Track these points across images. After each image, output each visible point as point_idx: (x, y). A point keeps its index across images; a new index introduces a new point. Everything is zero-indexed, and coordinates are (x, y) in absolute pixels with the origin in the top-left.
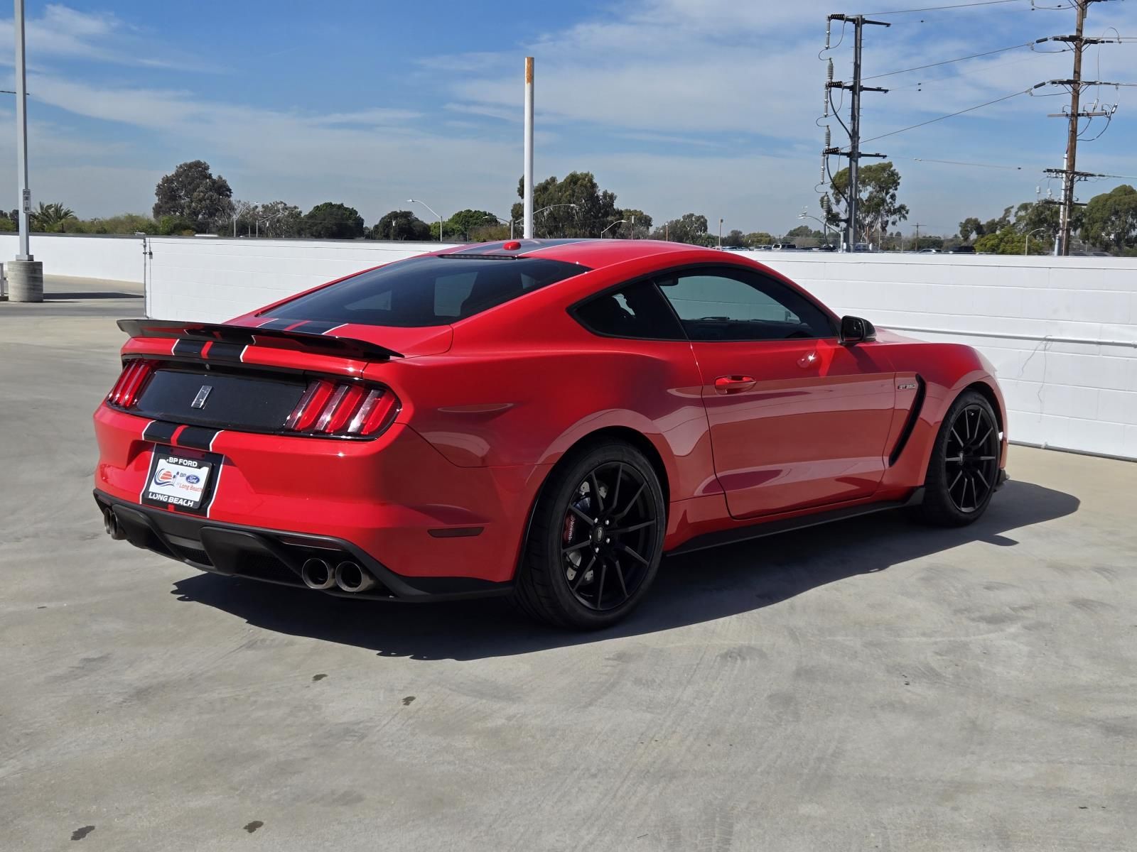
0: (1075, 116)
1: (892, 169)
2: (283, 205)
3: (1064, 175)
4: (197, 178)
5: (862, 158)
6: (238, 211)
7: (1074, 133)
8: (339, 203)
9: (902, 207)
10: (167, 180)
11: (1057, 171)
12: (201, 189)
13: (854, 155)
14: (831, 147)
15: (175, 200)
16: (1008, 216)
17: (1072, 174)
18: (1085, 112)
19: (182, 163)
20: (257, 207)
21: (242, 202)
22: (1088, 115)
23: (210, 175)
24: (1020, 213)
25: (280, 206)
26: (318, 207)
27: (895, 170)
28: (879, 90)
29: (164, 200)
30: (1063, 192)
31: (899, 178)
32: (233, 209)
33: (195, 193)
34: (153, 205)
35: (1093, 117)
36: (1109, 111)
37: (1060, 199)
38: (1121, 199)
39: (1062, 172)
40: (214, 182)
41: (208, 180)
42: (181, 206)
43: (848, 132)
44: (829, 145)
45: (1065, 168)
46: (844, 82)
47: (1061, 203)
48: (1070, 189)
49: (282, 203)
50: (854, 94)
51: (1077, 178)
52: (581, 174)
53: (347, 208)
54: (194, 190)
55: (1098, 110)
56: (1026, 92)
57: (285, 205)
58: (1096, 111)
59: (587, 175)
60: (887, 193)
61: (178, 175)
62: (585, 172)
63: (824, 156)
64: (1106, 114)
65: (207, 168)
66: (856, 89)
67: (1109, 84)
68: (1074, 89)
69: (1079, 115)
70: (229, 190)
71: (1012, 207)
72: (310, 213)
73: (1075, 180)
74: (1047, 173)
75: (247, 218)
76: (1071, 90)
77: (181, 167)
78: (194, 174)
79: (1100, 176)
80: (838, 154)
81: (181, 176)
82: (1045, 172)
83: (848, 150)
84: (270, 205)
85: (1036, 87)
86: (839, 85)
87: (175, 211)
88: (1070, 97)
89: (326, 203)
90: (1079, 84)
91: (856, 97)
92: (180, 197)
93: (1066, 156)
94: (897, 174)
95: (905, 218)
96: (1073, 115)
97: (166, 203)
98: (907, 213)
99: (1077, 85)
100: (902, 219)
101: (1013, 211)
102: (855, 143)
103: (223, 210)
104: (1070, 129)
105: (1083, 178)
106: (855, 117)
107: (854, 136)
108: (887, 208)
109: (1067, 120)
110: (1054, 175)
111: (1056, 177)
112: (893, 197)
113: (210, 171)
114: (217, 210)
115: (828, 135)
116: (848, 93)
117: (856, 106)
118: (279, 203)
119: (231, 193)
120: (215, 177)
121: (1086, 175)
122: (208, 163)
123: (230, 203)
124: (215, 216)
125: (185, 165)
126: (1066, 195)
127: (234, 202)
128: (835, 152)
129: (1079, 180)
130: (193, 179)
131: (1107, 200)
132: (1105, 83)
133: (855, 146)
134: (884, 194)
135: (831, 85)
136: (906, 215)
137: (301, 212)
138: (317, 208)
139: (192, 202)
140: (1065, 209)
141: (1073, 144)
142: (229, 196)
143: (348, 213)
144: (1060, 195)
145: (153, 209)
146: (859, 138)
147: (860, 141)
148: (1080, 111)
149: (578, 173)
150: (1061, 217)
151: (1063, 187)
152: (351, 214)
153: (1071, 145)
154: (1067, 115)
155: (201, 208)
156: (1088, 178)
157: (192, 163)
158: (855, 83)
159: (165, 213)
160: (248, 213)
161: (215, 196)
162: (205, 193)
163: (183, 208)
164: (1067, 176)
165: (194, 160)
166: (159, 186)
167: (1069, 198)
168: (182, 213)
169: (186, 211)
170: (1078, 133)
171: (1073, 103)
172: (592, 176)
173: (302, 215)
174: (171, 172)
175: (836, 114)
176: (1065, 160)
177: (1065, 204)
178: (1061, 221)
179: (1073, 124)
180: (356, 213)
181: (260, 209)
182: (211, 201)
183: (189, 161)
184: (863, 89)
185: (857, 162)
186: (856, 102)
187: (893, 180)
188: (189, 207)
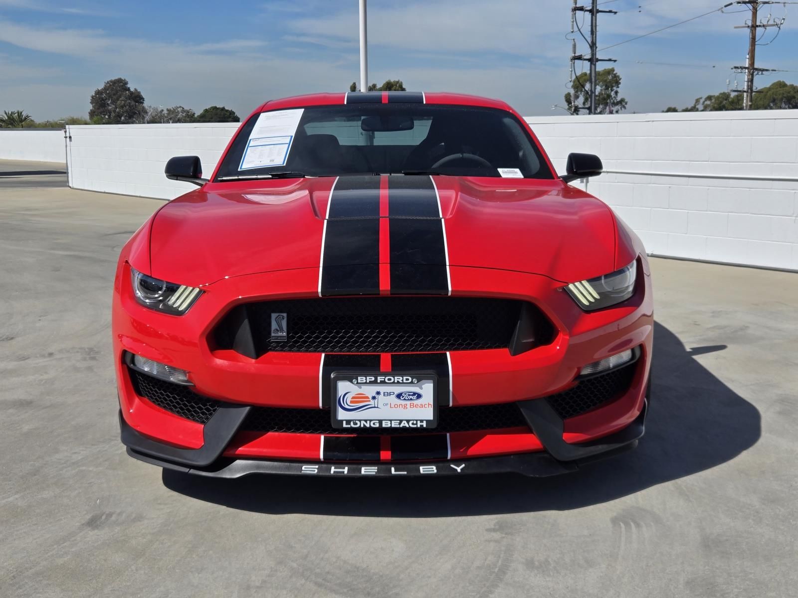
0: (754, 27)
1: (615, 72)
2: (181, 108)
3: (747, 71)
4: (120, 90)
5: (599, 62)
6: (149, 114)
7: (753, 39)
8: (221, 106)
9: (622, 101)
10: (98, 92)
11: (742, 68)
12: (122, 98)
13: (593, 60)
14: (577, 55)
15: (105, 106)
16: (698, 104)
17: (753, 70)
18: (762, 24)
19: (109, 80)
20: (163, 110)
21: (152, 107)
22: (764, 26)
23: (129, 88)
24: (706, 103)
25: (179, 109)
26: (206, 109)
27: (616, 73)
28: (610, 12)
29: (96, 107)
30: (746, 83)
31: (620, 79)
32: (146, 113)
33: (119, 102)
34: (89, 111)
35: (767, 28)
36: (779, 22)
37: (744, 89)
38: (777, 91)
39: (745, 68)
40: (132, 93)
41: (127, 92)
42: (109, 111)
43: (588, 42)
44: (575, 53)
45: (747, 66)
46: (585, 6)
47: (745, 91)
48: (751, 81)
49: (180, 107)
50: (592, 15)
51: (756, 72)
52: (394, 82)
53: (228, 110)
54: (118, 99)
55: (771, 22)
56: (718, 10)
57: (183, 108)
58: (769, 23)
59: (398, 82)
60: (612, 90)
61: (105, 89)
62: (397, 80)
63: (572, 61)
64: (777, 24)
65: (126, 83)
66: (593, 12)
67: (779, 3)
68: (754, 7)
69: (757, 26)
70: (143, 99)
71: (701, 98)
72: (201, 114)
73: (755, 74)
74: (734, 70)
75: (156, 119)
76: (751, 8)
77: (108, 83)
78: (117, 88)
79: (773, 70)
80: (582, 59)
81: (108, 90)
82: (732, 69)
83: (589, 57)
84: (172, 109)
85: (726, 6)
86: (581, 9)
87: (105, 115)
88: (751, 13)
89: (212, 107)
90: (757, 3)
91: (594, 17)
92: (108, 104)
93: (748, 56)
94: (618, 77)
95: (625, 107)
96: (753, 26)
97: (98, 109)
98: (626, 104)
99: (755, 4)
100: (623, 108)
101: (702, 101)
102: (593, 51)
103: (139, 113)
104: (751, 37)
105: (761, 73)
106: (593, 32)
107: (593, 46)
108: (612, 101)
109: (748, 31)
110: (739, 70)
111: (741, 72)
112: (616, 93)
113: (128, 86)
114: (135, 113)
115: (575, 46)
116: (588, 15)
117: (594, 24)
118: (178, 108)
119: (144, 100)
120: (132, 90)
121: (763, 70)
122: (127, 80)
123: (144, 108)
124: (133, 117)
125: (111, 81)
126: (748, 86)
127: (146, 107)
128: (579, 58)
129: (758, 74)
130: (117, 92)
131: (767, 92)
132: (776, 2)
133: (593, 54)
134: (610, 91)
135: (576, 9)
136: (625, 106)
137: (194, 114)
138: (206, 111)
139: (116, 108)
140: (747, 96)
141: (753, 48)
142: (143, 103)
143: (228, 114)
144: (744, 85)
145: (89, 113)
146: (596, 48)
147: (597, 50)
148: (758, 23)
149: (392, 81)
150: (745, 101)
151: (746, 80)
152: (230, 114)
153: (752, 48)
154: (748, 27)
155: (123, 112)
156: (763, 72)
157: (116, 80)
158: (593, 7)
159: (97, 115)
160: (157, 115)
161: (133, 103)
162: (125, 101)
163: (110, 112)
164: (749, 71)
165: (117, 78)
166: (92, 97)
167: (750, 87)
168: (109, 116)
169: (113, 114)
170: (756, 40)
171: (753, 17)
172: (401, 83)
173: (196, 116)
174: (101, 87)
175: (579, 30)
176: (747, 60)
177: (747, 92)
178: (744, 105)
179: (752, 33)
180: (234, 113)
181: (165, 112)
182: (130, 106)
183: (113, 79)
184: (598, 11)
185: (595, 65)
186: (594, 22)
187: (616, 81)
188: (115, 111)
